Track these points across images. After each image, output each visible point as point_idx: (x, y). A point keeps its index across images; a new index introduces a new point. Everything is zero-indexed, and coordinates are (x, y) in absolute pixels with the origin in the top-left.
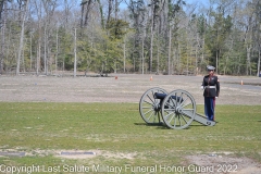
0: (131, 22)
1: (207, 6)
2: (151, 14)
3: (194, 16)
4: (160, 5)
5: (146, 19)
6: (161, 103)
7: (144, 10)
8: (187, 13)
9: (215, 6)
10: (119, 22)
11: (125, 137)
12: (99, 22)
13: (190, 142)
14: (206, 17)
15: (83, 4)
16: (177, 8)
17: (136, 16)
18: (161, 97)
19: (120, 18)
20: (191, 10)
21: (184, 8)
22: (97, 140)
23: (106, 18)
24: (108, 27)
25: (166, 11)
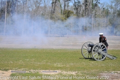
0: (75, 12)
1: (110, 4)
2: (84, 8)
3: (104, 9)
4: (88, 4)
5: (82, 10)
6: (91, 49)
7: (81, 6)
8: (101, 8)
9: (113, 4)
10: (69, 12)
11: (72, 64)
12: (60, 11)
13: (102, 67)
14: (109, 9)
15: (53, 3)
16: (96, 5)
17: (77, 9)
18: (92, 46)
19: (70, 10)
20: (102, 6)
21: (99, 5)
22: (59, 66)
23: (63, 10)
24: (64, 14)
25: (91, 6)
